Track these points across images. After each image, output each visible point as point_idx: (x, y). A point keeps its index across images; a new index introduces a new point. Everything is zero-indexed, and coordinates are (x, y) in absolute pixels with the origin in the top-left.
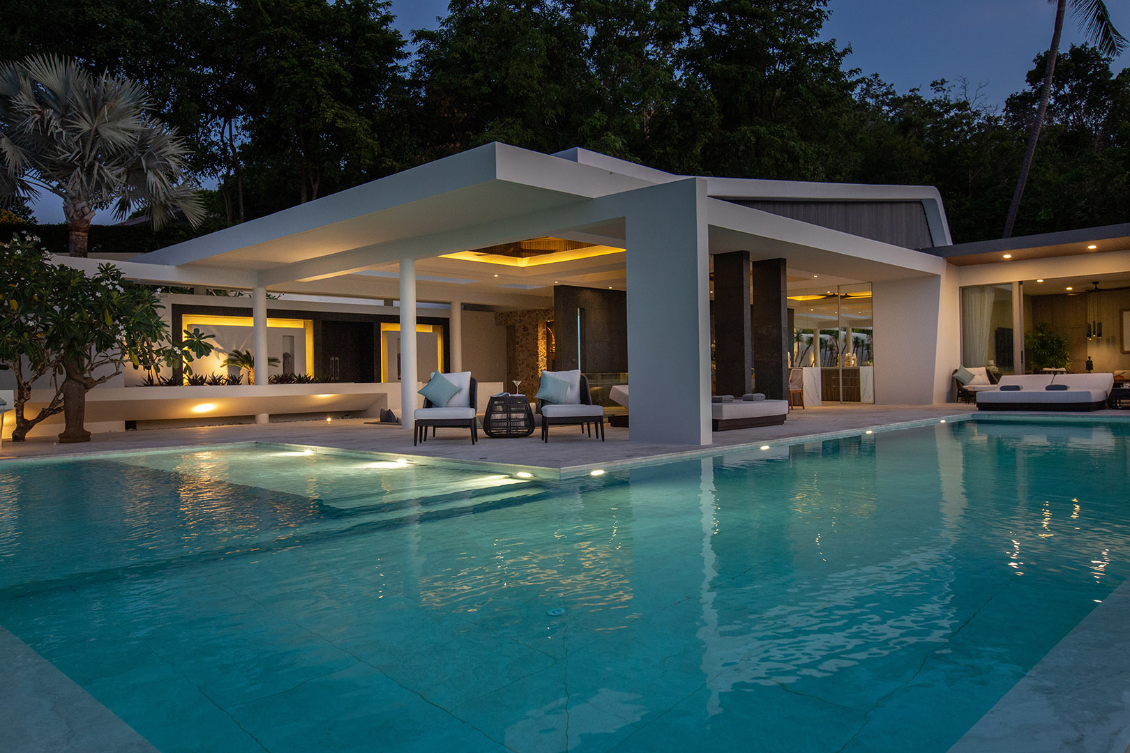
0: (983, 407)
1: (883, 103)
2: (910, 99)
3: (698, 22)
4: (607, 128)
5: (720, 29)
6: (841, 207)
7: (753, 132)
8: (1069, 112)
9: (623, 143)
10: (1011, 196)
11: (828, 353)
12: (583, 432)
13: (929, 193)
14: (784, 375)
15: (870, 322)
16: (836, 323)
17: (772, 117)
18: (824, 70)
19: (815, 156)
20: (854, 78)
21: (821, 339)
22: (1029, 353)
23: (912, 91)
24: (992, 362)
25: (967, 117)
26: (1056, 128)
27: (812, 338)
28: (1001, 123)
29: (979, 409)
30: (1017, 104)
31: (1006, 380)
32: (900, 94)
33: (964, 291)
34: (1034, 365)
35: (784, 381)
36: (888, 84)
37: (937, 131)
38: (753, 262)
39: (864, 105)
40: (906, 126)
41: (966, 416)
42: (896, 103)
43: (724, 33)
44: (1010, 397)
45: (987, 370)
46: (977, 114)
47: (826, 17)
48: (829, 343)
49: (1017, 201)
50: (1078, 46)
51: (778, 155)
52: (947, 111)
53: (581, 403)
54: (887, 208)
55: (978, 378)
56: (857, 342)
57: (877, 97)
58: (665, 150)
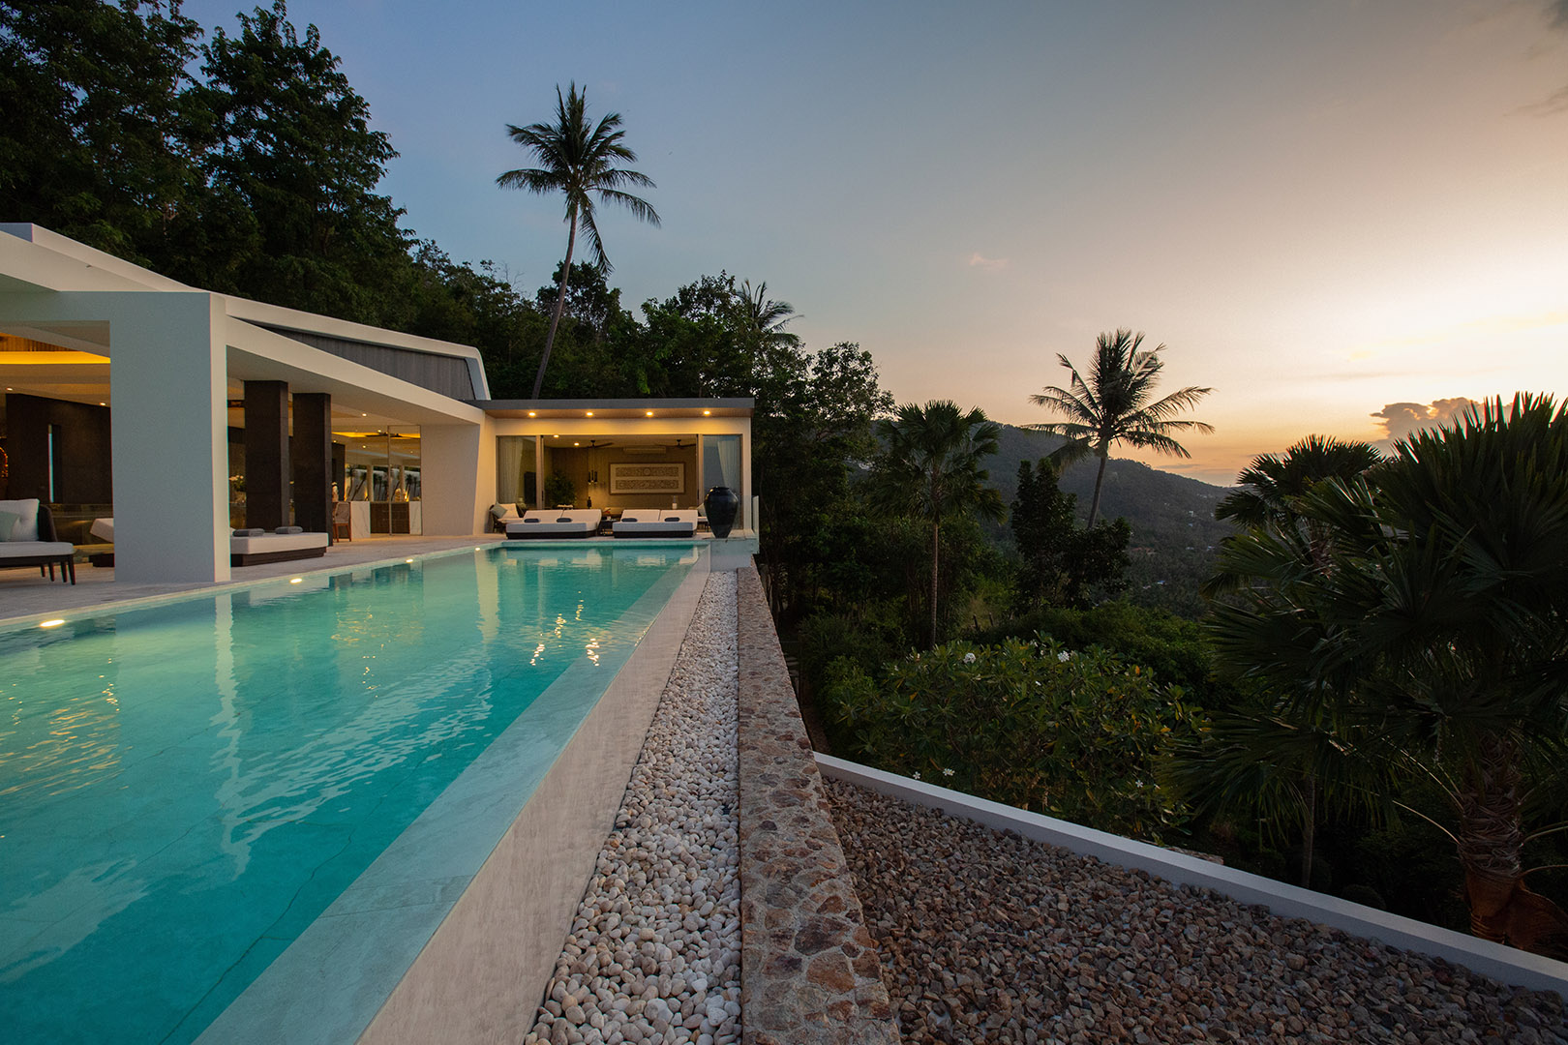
0: (511, 536)
1: (440, 268)
2: (463, 270)
3: (237, 131)
4: (102, 215)
5: (266, 149)
6: (390, 353)
7: (301, 263)
8: (582, 310)
9: (125, 238)
10: (538, 367)
11: (383, 488)
12: (43, 575)
13: (472, 353)
14: (328, 510)
15: (419, 462)
16: (386, 461)
17: (324, 254)
18: (379, 222)
19: (368, 300)
20: (409, 238)
21: (375, 475)
22: (548, 492)
23: (465, 263)
24: (521, 500)
25: (509, 296)
26: (572, 321)
27: (365, 474)
28: (533, 308)
29: (509, 538)
30: (546, 295)
31: (530, 514)
32: (454, 264)
33: (499, 438)
34: (553, 503)
35: (328, 514)
36: (444, 252)
37: (484, 303)
38: (294, 395)
39: (421, 265)
40: (458, 292)
41: (498, 544)
42: (450, 270)
43: (269, 154)
44: (532, 528)
45: (517, 507)
46: (516, 296)
47: (383, 174)
48: (383, 480)
49: (542, 370)
50: (586, 263)
51: (329, 292)
52: (493, 288)
53: (40, 540)
54: (434, 359)
55: (510, 513)
56: (409, 479)
57: (434, 261)
58: (189, 259)
